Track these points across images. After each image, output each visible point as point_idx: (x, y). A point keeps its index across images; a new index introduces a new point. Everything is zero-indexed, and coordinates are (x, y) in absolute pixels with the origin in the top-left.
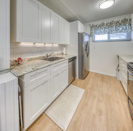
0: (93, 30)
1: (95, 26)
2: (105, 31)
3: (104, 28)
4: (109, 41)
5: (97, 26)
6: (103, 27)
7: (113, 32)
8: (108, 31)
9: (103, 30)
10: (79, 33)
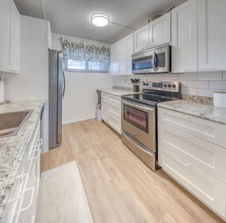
0: (68, 49)
1: (70, 43)
2: (85, 56)
3: (83, 52)
4: (87, 71)
5: (74, 46)
6: (82, 49)
7: (93, 60)
8: (88, 57)
9: (82, 54)
10: (49, 50)
